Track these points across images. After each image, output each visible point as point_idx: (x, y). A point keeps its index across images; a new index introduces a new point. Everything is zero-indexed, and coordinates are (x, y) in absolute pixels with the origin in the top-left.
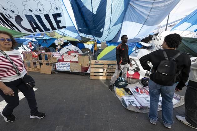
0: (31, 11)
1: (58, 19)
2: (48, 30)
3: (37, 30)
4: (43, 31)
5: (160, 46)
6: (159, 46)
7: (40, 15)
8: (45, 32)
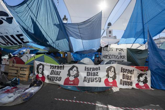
0: (2, 34)
1: (21, 37)
2: (16, 44)
3: (9, 44)
4: (13, 45)
5: (114, 56)
6: (112, 56)
7: (8, 35)
8: (14, 45)
